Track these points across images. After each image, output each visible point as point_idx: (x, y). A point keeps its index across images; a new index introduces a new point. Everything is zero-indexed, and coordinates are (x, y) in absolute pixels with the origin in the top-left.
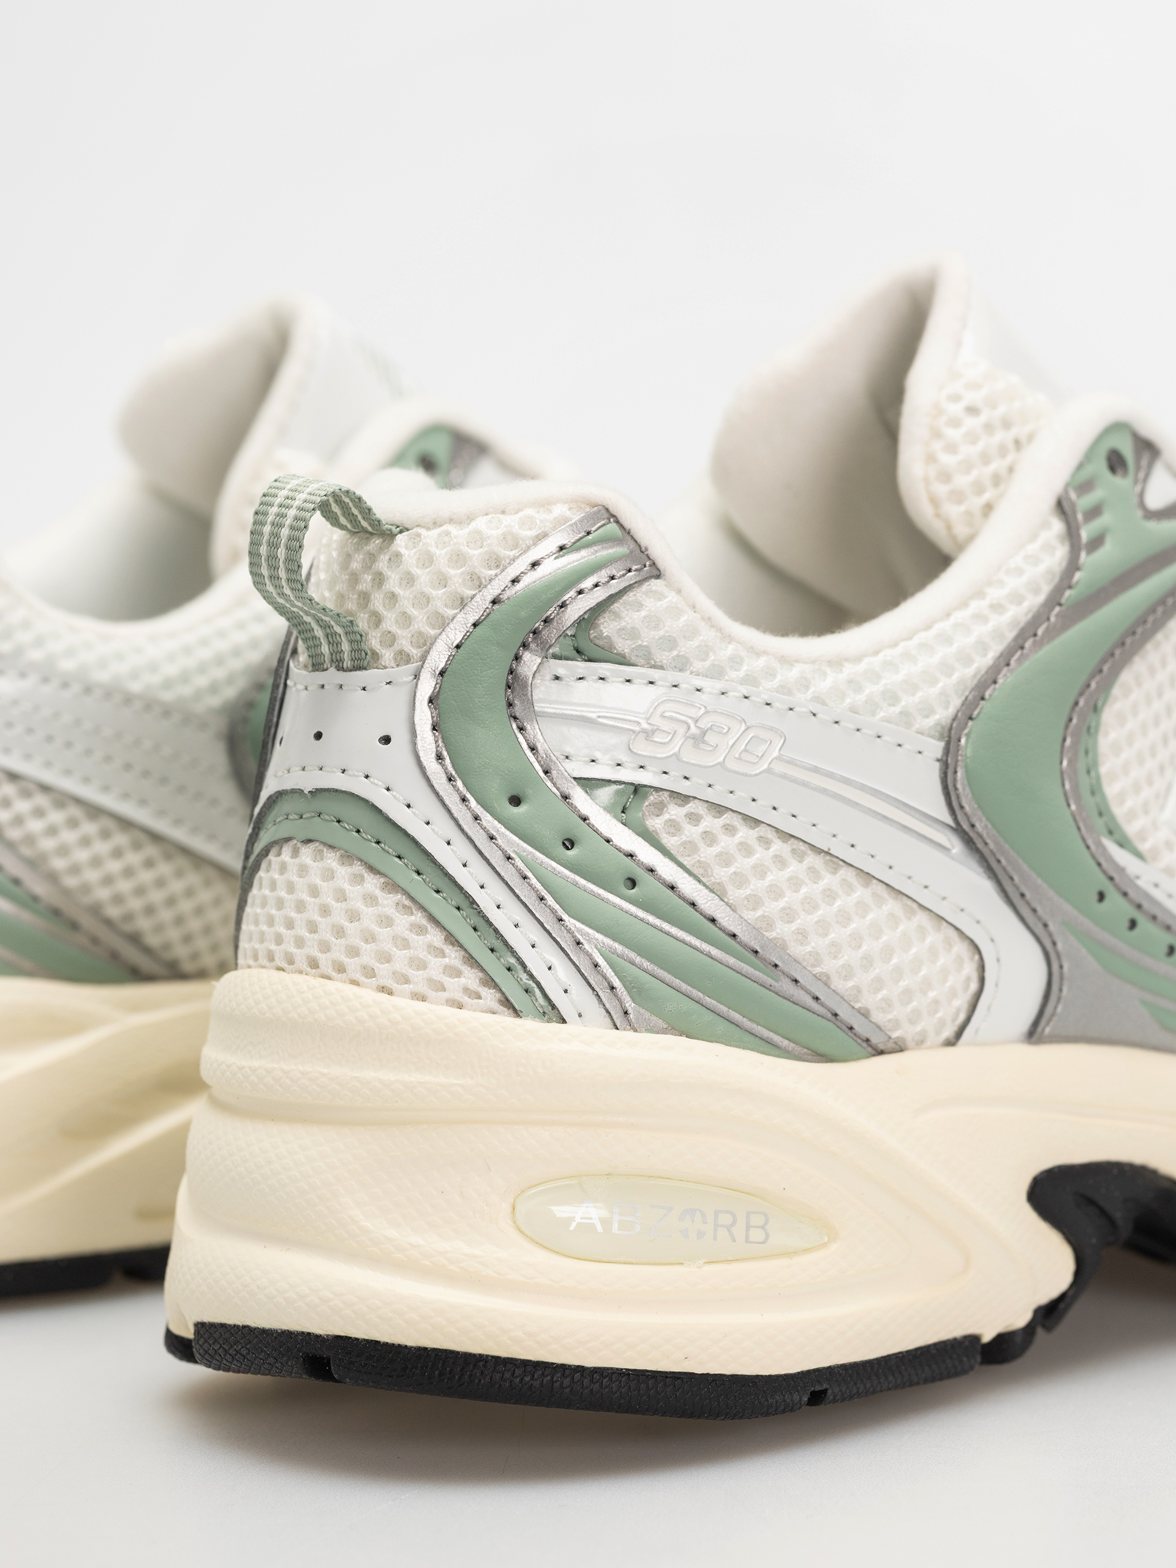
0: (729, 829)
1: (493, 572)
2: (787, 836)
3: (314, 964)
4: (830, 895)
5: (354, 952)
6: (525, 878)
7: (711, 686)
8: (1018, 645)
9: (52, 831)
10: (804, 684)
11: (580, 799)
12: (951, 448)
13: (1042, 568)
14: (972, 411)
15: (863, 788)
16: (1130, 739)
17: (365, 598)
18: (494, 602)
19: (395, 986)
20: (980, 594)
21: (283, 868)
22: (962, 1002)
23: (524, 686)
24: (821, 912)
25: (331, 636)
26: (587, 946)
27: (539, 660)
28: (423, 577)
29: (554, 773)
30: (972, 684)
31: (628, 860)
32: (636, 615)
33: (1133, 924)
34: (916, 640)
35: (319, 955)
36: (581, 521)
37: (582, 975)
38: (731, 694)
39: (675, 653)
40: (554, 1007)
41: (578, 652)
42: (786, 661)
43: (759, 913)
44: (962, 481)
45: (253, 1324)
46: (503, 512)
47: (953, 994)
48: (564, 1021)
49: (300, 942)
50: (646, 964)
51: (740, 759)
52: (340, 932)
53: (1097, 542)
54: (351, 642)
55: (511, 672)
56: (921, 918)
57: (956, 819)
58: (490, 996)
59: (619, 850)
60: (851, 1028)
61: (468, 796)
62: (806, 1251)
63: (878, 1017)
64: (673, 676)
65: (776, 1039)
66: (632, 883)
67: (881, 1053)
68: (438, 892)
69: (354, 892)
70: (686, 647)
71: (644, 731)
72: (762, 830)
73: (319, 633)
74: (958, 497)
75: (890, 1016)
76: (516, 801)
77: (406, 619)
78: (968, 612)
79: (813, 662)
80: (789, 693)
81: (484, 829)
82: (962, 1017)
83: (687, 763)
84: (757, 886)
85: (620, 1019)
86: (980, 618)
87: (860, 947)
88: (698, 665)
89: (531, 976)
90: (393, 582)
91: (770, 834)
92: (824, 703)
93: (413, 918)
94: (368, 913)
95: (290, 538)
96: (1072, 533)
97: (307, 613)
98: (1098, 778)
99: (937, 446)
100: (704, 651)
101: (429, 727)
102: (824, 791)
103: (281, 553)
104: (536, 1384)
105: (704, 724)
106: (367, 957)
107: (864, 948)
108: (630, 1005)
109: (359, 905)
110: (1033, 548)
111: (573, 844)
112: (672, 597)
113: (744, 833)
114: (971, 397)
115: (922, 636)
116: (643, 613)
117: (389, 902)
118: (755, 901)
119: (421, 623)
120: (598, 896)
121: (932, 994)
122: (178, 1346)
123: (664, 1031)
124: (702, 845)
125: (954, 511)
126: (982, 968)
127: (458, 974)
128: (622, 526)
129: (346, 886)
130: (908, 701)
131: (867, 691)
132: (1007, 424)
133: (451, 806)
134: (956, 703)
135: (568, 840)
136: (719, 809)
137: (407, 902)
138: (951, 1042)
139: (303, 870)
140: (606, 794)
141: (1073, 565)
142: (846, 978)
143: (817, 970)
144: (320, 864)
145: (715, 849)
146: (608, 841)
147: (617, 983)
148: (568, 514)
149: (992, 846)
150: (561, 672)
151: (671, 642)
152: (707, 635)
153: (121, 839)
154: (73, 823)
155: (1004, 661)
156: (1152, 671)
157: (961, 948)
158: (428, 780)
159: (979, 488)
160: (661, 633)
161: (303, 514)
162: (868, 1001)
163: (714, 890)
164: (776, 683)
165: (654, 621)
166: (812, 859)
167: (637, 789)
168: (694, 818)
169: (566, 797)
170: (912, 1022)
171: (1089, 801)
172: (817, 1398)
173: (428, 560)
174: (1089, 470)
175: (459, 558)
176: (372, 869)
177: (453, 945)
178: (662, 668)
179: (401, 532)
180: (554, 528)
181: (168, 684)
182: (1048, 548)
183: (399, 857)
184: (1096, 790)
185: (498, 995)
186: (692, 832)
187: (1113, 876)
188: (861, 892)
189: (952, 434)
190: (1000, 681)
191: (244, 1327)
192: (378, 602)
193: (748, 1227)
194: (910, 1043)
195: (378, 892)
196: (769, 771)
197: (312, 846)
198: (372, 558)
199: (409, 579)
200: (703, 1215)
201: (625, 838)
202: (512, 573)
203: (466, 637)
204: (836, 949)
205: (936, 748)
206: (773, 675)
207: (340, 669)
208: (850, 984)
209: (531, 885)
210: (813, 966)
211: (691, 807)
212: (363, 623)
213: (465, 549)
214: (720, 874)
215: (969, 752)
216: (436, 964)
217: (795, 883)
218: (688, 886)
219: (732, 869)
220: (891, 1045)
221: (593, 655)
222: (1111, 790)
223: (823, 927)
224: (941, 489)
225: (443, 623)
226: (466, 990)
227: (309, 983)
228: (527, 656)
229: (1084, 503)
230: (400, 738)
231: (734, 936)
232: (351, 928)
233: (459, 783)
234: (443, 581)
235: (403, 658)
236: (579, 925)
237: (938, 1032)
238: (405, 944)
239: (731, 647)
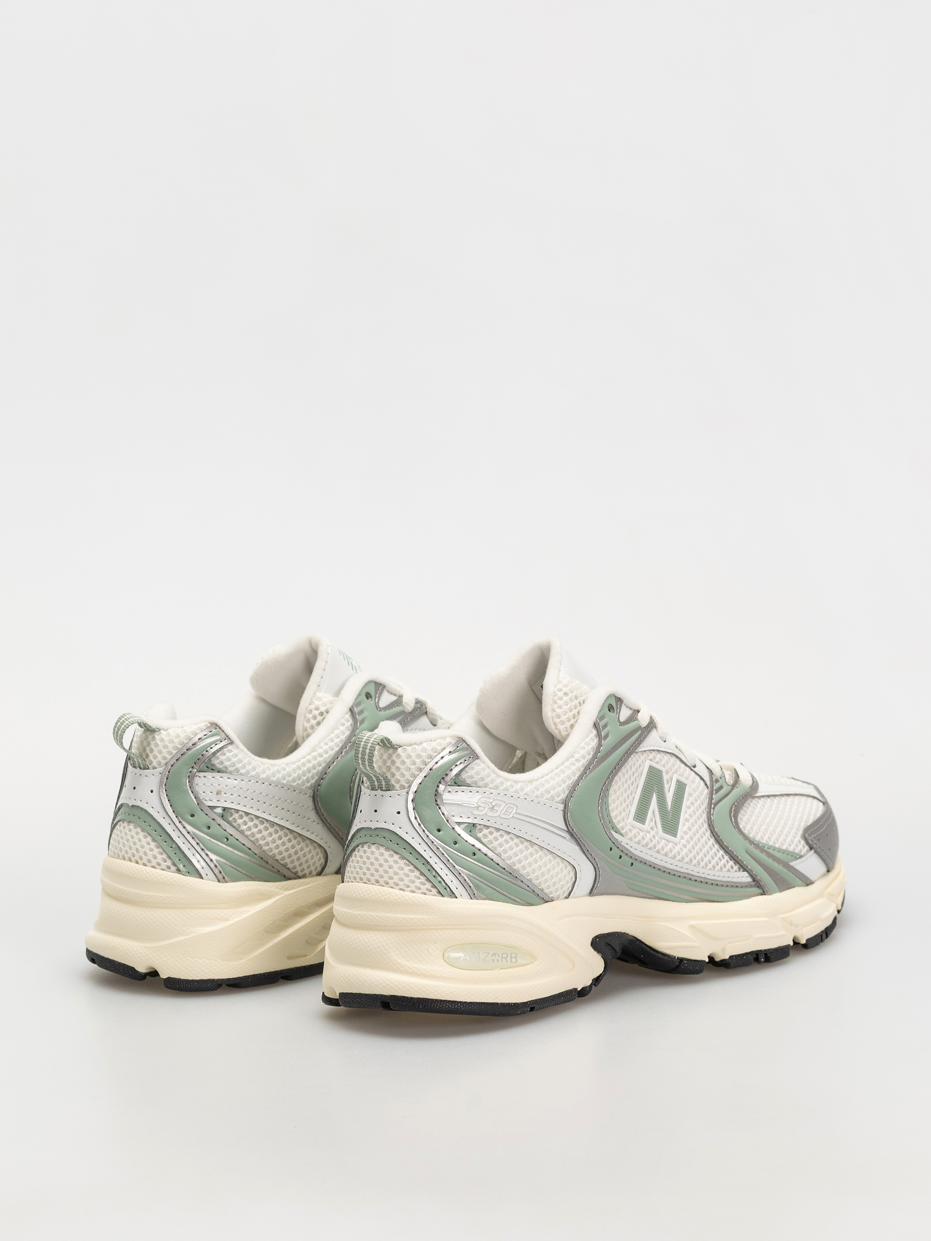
0: (501, 836)
1: (429, 760)
2: (518, 837)
3: (377, 882)
4: (531, 854)
5: (391, 878)
6: (443, 854)
7: (495, 792)
8: (584, 773)
9: (260, 832)
10: (522, 789)
11: (458, 829)
12: (560, 707)
13: (590, 747)
14: (566, 694)
15: (540, 820)
16: (618, 798)
17: (389, 768)
18: (430, 770)
19: (405, 888)
20: (572, 756)
21: (365, 852)
22: (570, 885)
23: (441, 795)
24: (529, 860)
25: (378, 780)
26: (462, 874)
27: (444, 787)
28: (408, 761)
29: (450, 821)
30: (571, 786)
31: (473, 847)
32: (472, 771)
33: (621, 857)
34: (554, 773)
35: (379, 879)
36: (455, 743)
37: (461, 883)
38: (501, 794)
39: (484, 782)
40: (453, 893)
41: (455, 783)
42: (516, 782)
43: (511, 861)
44: (564, 718)
45: (362, 993)
46: (431, 741)
47: (568, 882)
48: (457, 898)
49: (364, 874)
50: (479, 879)
51: (504, 814)
52: (377, 871)
53: (607, 736)
54: (385, 782)
55: (436, 791)
56: (558, 859)
57: (568, 828)
58: (434, 891)
59: (470, 844)
60: (538, 895)
61: (425, 830)
62: (528, 964)
63: (546, 891)
64: (484, 789)
65: (517, 899)
66: (474, 854)
67: (547, 902)
68: (417, 859)
69: (390, 859)
70: (487, 780)
71: (476, 807)
72: (511, 835)
73: (374, 779)
74: (563, 723)
75: (549, 891)
76: (439, 830)
77: (403, 775)
78: (569, 762)
79: (524, 782)
80: (518, 793)
81: (430, 839)
82: (570, 889)
83: (489, 816)
84: (510, 853)
85: (473, 896)
86: (573, 764)
87: (541, 870)
88: (491, 785)
89: (446, 884)
90: (398, 764)
91: (513, 837)
92: (528, 795)
93: (410, 867)
94: (396, 866)
95: (363, 751)
96: (599, 734)
97: (372, 774)
98: (609, 811)
99: (555, 706)
100: (493, 781)
101: (412, 809)
102: (529, 822)
103: (367, 757)
104: (453, 1007)
105: (494, 804)
106: (386, 878)
107: (542, 870)
108: (475, 892)
109: (392, 863)
110: (587, 740)
111: (456, 843)
112: (483, 765)
113: (506, 837)
114: (565, 690)
115: (556, 771)
116: (474, 771)
117: (402, 863)
118: (510, 858)
119: (408, 775)
120: (464, 859)
121: (561, 883)
122: (327, 1000)
123: (485, 899)
124: (494, 841)
125: (561, 727)
126: (576, 874)
127: (424, 884)
128: (467, 744)
129: (388, 858)
130: (553, 793)
131: (541, 790)
132: (576, 698)
133: (420, 833)
134: (567, 792)
135: (455, 842)
136: (498, 830)
137: (408, 863)
138: (567, 898)
139: (372, 853)
140: (463, 826)
141: (600, 745)
142: (537, 880)
143: (528, 878)
144: (379, 851)
145: (498, 842)
146: (466, 841)
147: (471, 885)
148: (451, 741)
149: (578, 836)
150: (450, 790)
151: (483, 779)
152: (493, 776)
153: (290, 836)
154: (266, 829)
155: (581, 777)
156: (624, 775)
157: (570, 868)
158: (413, 825)
159: (569, 720)
160: (480, 776)
161: (373, 745)
162: (543, 886)
163: (499, 855)
164: (514, 790)
165: (478, 773)
166: (526, 844)
167: (474, 825)
168: (491, 833)
169: (453, 829)
170: (556, 892)
171: (607, 819)
172: (532, 1009)
173: (409, 757)
174: (603, 712)
175: (419, 756)
176: (395, 852)
177: (422, 875)
178: (480, 787)
179: (399, 747)
180: (448, 746)
181: (294, 780)
182: (592, 739)
183: (404, 849)
184: (608, 815)
185: (437, 890)
186: (491, 837)
187: (615, 842)
188: (541, 853)
189: (559, 702)
190: (580, 784)
191: (359, 993)
192: (393, 770)
193: (511, 958)
194: (555, 899)
195: (398, 860)
196: (513, 817)
197: (375, 845)
198: (390, 756)
199: (404, 763)
200: (498, 954)
201: (472, 840)
202: (435, 760)
203: (422, 781)
204: (534, 871)
205: (562, 807)
206: (513, 787)
207: (382, 790)
208: (538, 881)
209: (445, 856)
210: (527, 876)
211: (490, 829)
212: (389, 775)
213: (420, 753)
214: (499, 850)
215: (571, 807)
216: (418, 882)
217: (521, 851)
218: (490, 854)
219: (503, 848)
220: (550, 899)
221: (460, 785)
222: (613, 815)
223: (530, 865)
224: (557, 720)
225: (415, 776)
226: (427, 889)
227: (376, 887)
228: (441, 786)
229: (602, 723)
230: (403, 812)
231: (504, 869)
232: (390, 871)
233: (422, 826)
234: (414, 763)
235: (403, 787)
236: (460, 868)
237: (563, 895)
238: (408, 876)
239: (500, 779)
